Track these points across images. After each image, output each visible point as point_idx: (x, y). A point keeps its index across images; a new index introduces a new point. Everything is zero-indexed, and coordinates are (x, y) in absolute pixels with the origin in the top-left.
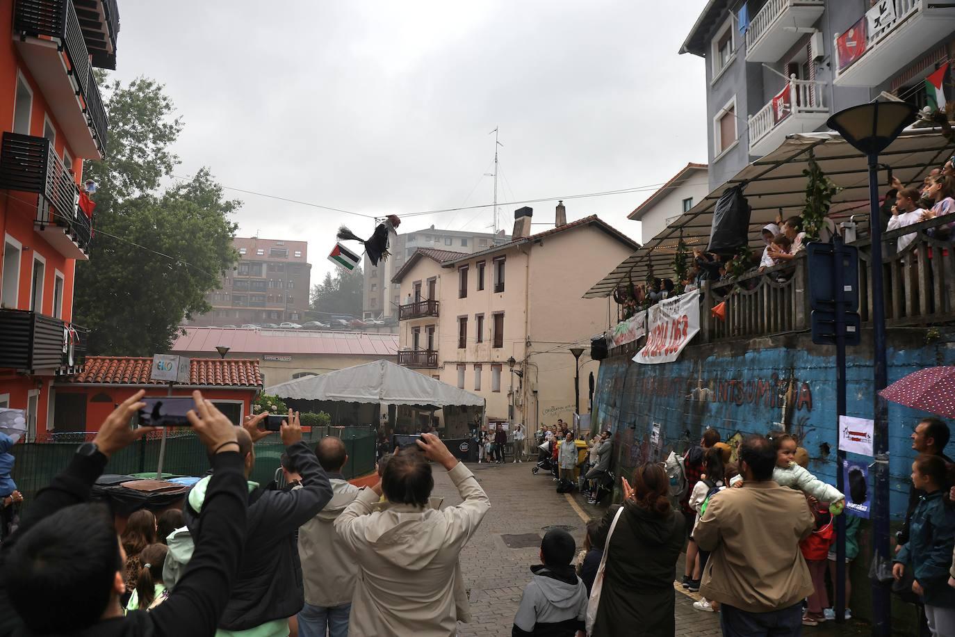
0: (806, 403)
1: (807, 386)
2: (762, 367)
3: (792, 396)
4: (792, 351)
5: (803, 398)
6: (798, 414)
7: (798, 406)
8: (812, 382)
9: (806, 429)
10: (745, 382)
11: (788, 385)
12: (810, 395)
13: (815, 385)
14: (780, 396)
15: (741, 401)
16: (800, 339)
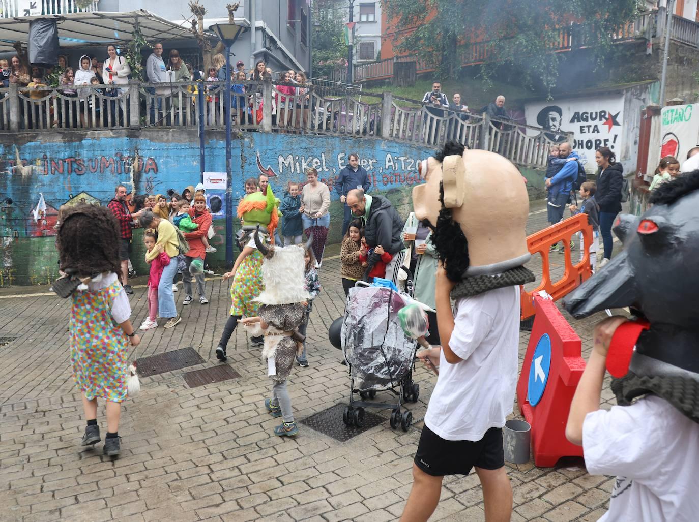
0: (152, 169)
1: (153, 160)
2: (103, 149)
3: (139, 166)
4: (135, 140)
5: (150, 167)
6: (144, 176)
7: (145, 171)
8: (156, 157)
9: (153, 184)
10: (86, 159)
11: (134, 159)
12: (156, 164)
13: (160, 159)
14: (127, 166)
15: (83, 172)
16: (143, 133)
